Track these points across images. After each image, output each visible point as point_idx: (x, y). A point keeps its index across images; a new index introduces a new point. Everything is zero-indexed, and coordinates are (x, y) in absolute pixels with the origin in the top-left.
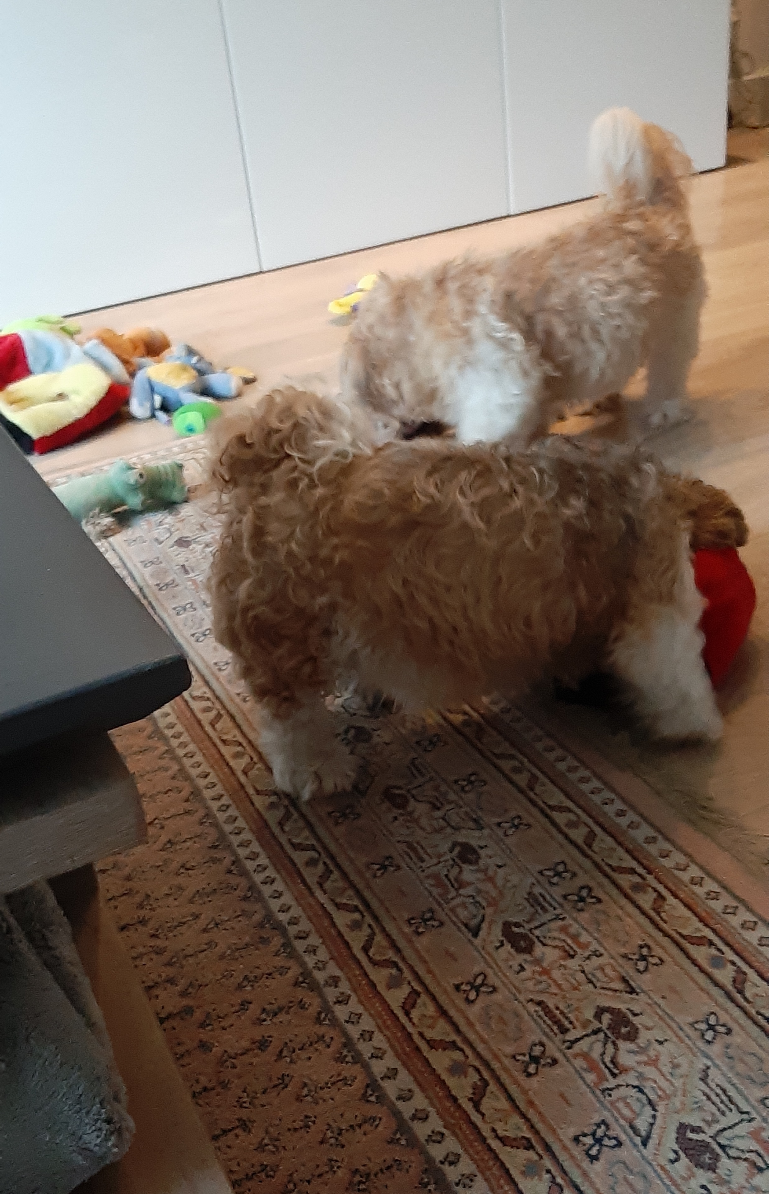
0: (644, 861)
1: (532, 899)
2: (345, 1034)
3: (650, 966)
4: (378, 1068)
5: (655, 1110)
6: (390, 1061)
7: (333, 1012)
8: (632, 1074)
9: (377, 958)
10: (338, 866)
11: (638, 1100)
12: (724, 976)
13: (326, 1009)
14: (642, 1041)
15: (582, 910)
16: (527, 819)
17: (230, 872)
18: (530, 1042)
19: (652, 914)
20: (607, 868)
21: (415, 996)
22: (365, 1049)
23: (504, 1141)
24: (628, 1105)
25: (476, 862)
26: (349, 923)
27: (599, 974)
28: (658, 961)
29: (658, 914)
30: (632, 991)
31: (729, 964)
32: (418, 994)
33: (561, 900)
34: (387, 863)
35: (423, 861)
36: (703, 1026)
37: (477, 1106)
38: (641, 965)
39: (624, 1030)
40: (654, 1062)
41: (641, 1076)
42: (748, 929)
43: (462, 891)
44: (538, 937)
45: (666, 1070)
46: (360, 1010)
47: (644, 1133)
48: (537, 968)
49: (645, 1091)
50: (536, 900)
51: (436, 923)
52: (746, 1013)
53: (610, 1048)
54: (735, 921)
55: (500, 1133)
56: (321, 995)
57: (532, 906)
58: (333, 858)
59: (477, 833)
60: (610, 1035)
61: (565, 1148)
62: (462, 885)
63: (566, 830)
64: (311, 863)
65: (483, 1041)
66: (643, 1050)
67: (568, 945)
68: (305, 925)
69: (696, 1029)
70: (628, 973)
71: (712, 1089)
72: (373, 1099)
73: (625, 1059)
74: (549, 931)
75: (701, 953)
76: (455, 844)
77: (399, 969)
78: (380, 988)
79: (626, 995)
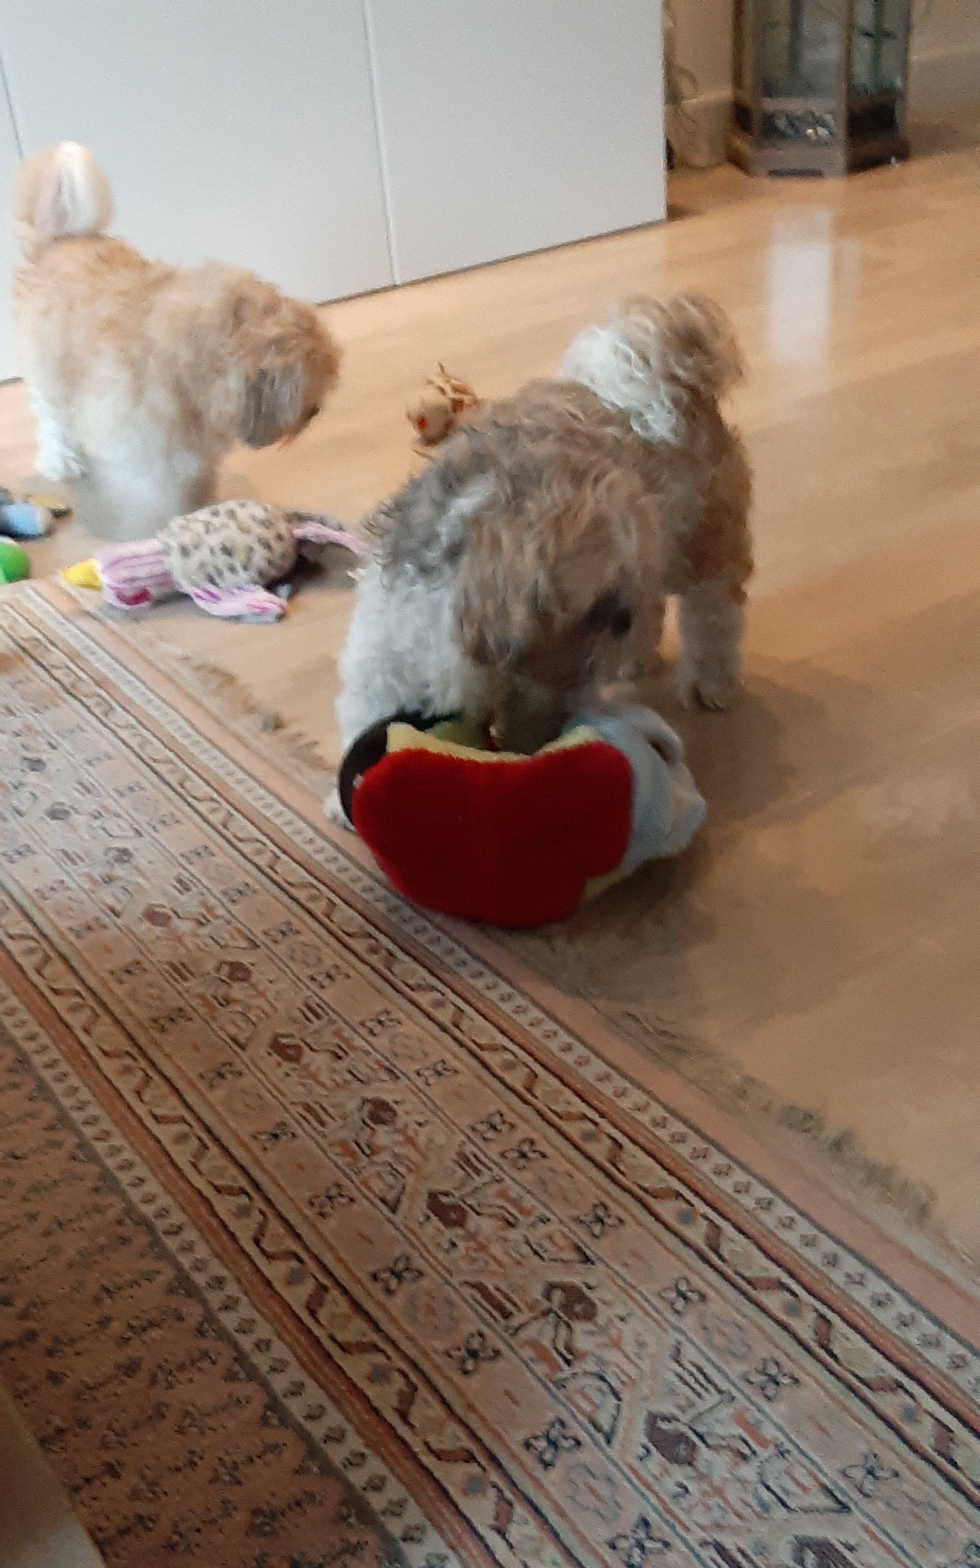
0: (595, 1103)
1: (463, 1160)
2: (235, 1346)
3: (607, 1228)
4: (279, 1383)
5: (619, 1399)
6: (295, 1373)
7: (219, 1321)
8: (591, 1359)
9: (272, 1249)
10: (217, 1140)
11: (600, 1390)
12: (697, 1233)
13: (209, 1317)
14: (601, 1319)
15: (523, 1168)
16: (453, 1063)
17: (74, 1158)
18: (466, 1333)
19: (608, 1165)
20: (551, 1116)
21: (321, 1291)
22: (261, 1362)
23: (438, 1455)
24: (586, 1397)
25: (392, 1122)
26: (235, 1210)
27: (547, 1244)
28: (616, 1222)
29: (616, 1165)
30: (587, 1260)
31: (701, 1219)
32: (325, 1289)
33: (497, 1159)
34: (279, 1132)
36: (672, 1294)
37: (404, 1416)
38: (597, 1228)
39: (578, 1308)
40: (616, 1344)
41: (601, 1362)
42: (721, 1175)
44: (470, 1206)
45: (630, 1349)
47: (606, 1428)
48: (472, 1244)
49: (607, 1378)
50: (467, 1161)
51: (344, 1201)
52: (722, 1274)
53: (563, 1332)
54: (706, 1167)
55: (434, 1446)
56: (204, 1302)
57: (463, 1169)
58: (209, 1130)
59: (391, 1086)
60: (562, 1316)
61: (514, 1457)
62: (374, 1150)
63: (501, 1073)
64: (181, 1138)
65: (410, 1338)
66: (603, 1330)
67: (508, 1212)
68: (177, 1217)
69: (663, 1299)
70: (580, 1239)
71: (684, 1369)
72: (275, 1421)
73: (582, 1342)
74: (485, 1197)
75: (667, 1209)
77: (301, 1261)
78: (278, 1286)
79: (580, 1267)
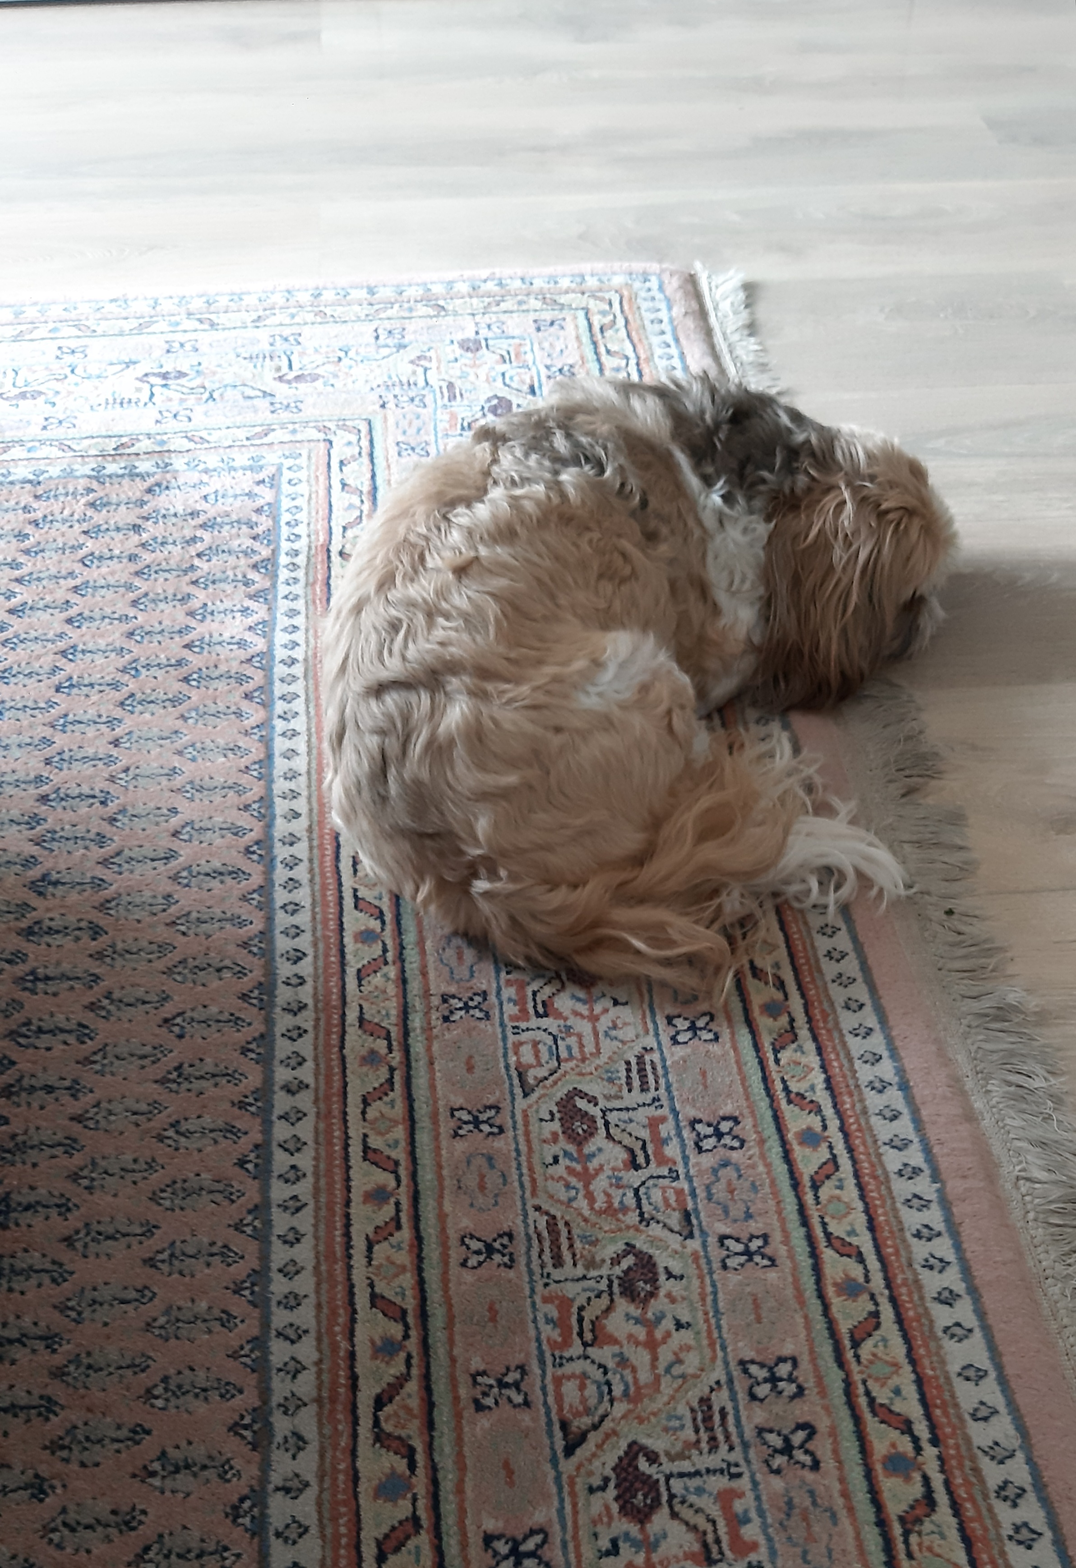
1: (705, 1412)
2: (265, 1557)
9: (388, 1427)
10: (416, 1219)
13: (259, 1494)
15: (777, 1472)
16: (777, 1247)
17: (242, 1163)
19: (897, 1530)
20: (863, 1401)
21: (409, 1527)
25: (645, 1302)
26: (377, 1339)
29: (906, 1534)
32: (418, 1526)
33: (749, 1433)
34: (497, 1245)
35: (558, 1262)
43: (593, 1352)
44: (672, 1497)
46: (311, 1519)
48: (641, 1559)
50: (708, 1419)
51: (519, 1399)
56: (265, 1464)
57: (697, 1427)
58: (416, 1200)
59: (675, 1241)
62: (599, 1338)
63: (831, 1293)
64: (378, 1196)
67: (716, 1533)
68: (304, 1316)
77: (413, 1466)
78: (365, 1489)
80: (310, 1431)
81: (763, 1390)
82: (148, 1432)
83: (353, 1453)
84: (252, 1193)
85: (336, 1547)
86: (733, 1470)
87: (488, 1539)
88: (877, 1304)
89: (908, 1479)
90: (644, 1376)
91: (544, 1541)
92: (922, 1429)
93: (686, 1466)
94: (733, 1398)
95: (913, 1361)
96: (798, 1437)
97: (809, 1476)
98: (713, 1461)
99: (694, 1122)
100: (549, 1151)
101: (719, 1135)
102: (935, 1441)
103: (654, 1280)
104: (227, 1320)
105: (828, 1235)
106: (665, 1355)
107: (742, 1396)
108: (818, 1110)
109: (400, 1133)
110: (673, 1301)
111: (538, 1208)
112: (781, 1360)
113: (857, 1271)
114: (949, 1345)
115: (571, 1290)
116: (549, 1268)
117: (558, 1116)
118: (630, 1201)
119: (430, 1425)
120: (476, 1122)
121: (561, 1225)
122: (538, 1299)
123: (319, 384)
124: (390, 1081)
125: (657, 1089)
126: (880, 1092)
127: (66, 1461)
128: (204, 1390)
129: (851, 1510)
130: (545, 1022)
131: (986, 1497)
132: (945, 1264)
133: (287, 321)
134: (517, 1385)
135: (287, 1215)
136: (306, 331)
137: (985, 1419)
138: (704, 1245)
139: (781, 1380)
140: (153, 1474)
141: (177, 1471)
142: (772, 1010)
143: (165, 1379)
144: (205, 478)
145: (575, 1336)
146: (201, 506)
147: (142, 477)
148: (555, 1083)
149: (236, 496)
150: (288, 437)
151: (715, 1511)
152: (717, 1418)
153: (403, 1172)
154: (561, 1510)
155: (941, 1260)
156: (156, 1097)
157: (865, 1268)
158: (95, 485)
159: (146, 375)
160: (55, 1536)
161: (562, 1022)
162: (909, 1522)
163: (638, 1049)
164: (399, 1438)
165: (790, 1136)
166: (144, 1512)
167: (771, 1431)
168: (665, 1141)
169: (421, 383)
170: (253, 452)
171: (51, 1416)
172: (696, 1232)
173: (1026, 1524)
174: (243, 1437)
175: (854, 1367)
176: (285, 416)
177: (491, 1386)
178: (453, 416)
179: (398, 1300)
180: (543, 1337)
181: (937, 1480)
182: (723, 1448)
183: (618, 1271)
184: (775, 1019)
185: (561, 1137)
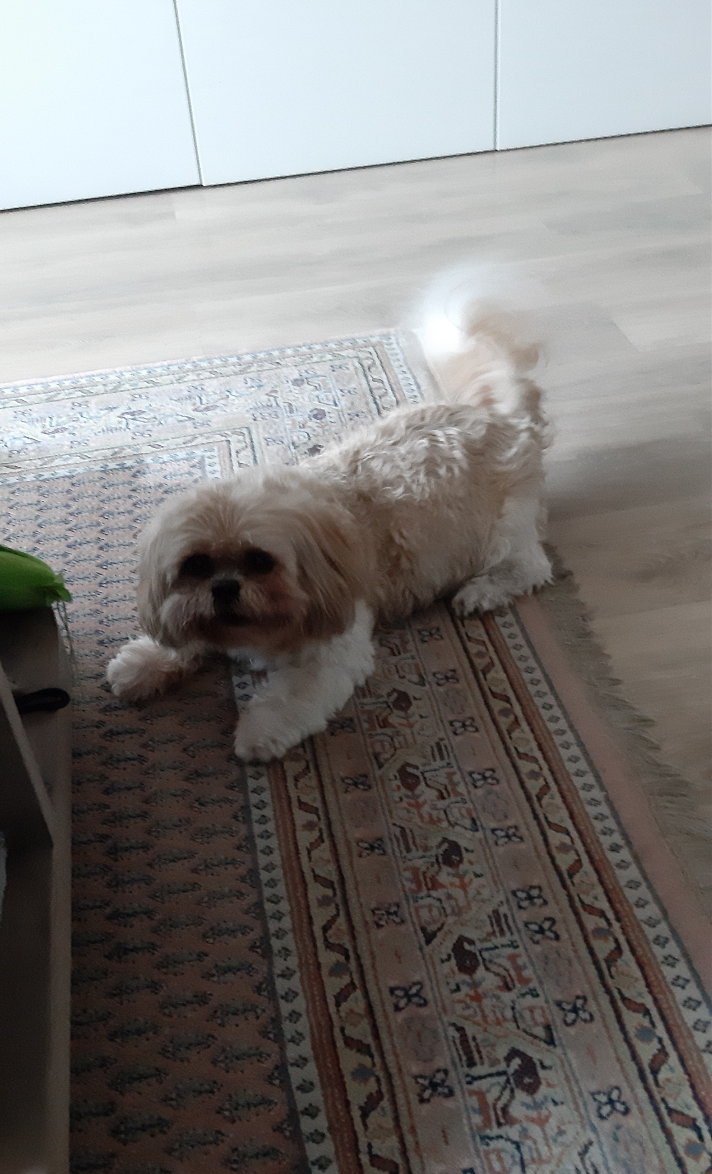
0: (618, 906)
1: (496, 917)
2: (277, 1009)
3: (579, 1020)
4: (292, 1053)
6: (305, 1049)
7: (274, 984)
8: (517, 1127)
9: (331, 941)
10: (331, 836)
11: (513, 1156)
12: (646, 1052)
13: (270, 979)
14: (539, 1096)
15: (537, 943)
16: (523, 831)
17: (235, 817)
18: (436, 1067)
19: (604, 966)
20: (578, 904)
21: (351, 989)
22: (289, 1030)
23: (374, 1159)
24: (500, 1159)
25: (457, 865)
26: (320, 898)
27: (527, 1014)
28: (588, 1017)
29: (610, 967)
30: (550, 1041)
31: (656, 1041)
32: (355, 988)
33: (521, 926)
34: (376, 845)
35: (408, 850)
36: (604, 1099)
37: (365, 1115)
38: (571, 1017)
39: (527, 1080)
40: (542, 1122)
41: (524, 1133)
42: (689, 1007)
43: (433, 893)
44: (484, 960)
45: (550, 1133)
46: (299, 989)
48: (472, 993)
49: (523, 1150)
50: (498, 919)
51: (397, 920)
53: (507, 1093)
54: (680, 995)
55: (375, 1150)
56: (271, 965)
57: (492, 926)
58: (329, 825)
59: (469, 834)
60: (512, 1081)
62: (435, 885)
63: (555, 852)
65: (395, 1053)
66: (537, 1106)
67: (510, 976)
68: (280, 890)
69: (595, 1100)
70: (554, 1020)
71: (585, 1167)
72: (277, 1082)
73: (516, 1110)
74: (498, 956)
75: (633, 1021)
76: (445, 840)
77: (347, 958)
78: (325, 972)
79: (543, 1045)
80: (292, 947)
81: (524, 904)
82: (206, 955)
83: (316, 955)
84: (243, 830)
85: (314, 1002)
86: (515, 944)
87: (392, 990)
88: (578, 855)
89: (606, 939)
90: (462, 902)
91: (421, 988)
92: (610, 915)
93: (489, 945)
94: (511, 909)
95: (602, 882)
96: (546, 925)
97: (554, 943)
98: (505, 940)
99: (471, 774)
100: (396, 796)
101: (485, 778)
102: (618, 919)
103: (460, 854)
104: (240, 895)
105: (548, 822)
106: (471, 891)
107: (515, 908)
108: (536, 761)
109: (317, 794)
110: (471, 863)
111: (395, 825)
112: (532, 887)
113: (567, 840)
114: (618, 871)
115: (419, 863)
116: (405, 853)
117: (398, 777)
118: (442, 816)
119: (354, 938)
120: (356, 784)
121: (408, 831)
122: (401, 869)
123: (218, 411)
124: (308, 767)
125: (449, 758)
126: (567, 749)
127: (165, 973)
128: (233, 931)
129: (579, 958)
130: (384, 730)
131: (648, 944)
132: (612, 832)
133: (195, 378)
134: (396, 913)
135: (263, 840)
136: (207, 383)
137: (643, 906)
138: (485, 834)
139: (535, 897)
140: (213, 975)
141: (225, 972)
142: (505, 712)
143: (212, 929)
144: (164, 466)
145: (424, 886)
146: (163, 481)
147: (129, 468)
148: (395, 761)
149: (181, 475)
150: (205, 441)
151: (508, 965)
152: (503, 920)
153: (321, 813)
154: (428, 973)
155: (610, 829)
156: (186, 787)
157: (571, 838)
158: (104, 475)
159: (123, 414)
160: (167, 1011)
161: (393, 730)
162: (611, 960)
163: (436, 739)
164: (339, 945)
165: (524, 776)
166: (211, 995)
167: (531, 923)
168: (457, 784)
169: (274, 404)
170: (188, 450)
171: (156, 952)
172: (480, 829)
173: (670, 956)
174: (257, 952)
175: (571, 888)
176: (202, 430)
177: (383, 914)
178: (294, 422)
179: (328, 878)
180: (407, 889)
181: (622, 939)
182: (508, 934)
183: (441, 851)
184: (507, 717)
185: (402, 787)
